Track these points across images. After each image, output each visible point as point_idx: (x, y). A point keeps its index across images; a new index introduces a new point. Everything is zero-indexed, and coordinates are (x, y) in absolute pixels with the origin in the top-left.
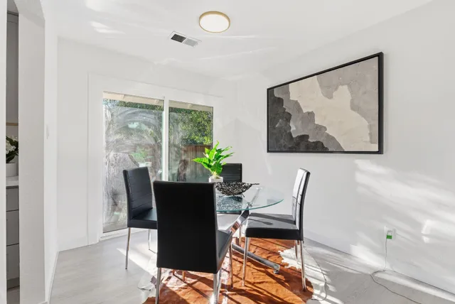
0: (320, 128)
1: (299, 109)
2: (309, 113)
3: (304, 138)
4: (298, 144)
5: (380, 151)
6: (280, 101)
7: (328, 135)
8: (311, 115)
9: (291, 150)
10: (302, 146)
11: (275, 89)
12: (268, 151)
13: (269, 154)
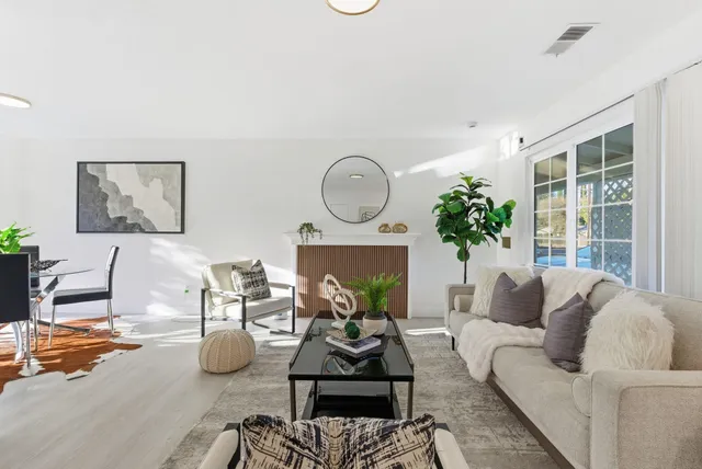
0: (138, 212)
1: (117, 191)
2: (127, 197)
3: (122, 219)
4: (116, 225)
5: (182, 232)
6: (95, 179)
7: (145, 218)
8: (129, 198)
9: (108, 231)
10: (120, 227)
11: (88, 165)
12: (78, 231)
13: (79, 234)
